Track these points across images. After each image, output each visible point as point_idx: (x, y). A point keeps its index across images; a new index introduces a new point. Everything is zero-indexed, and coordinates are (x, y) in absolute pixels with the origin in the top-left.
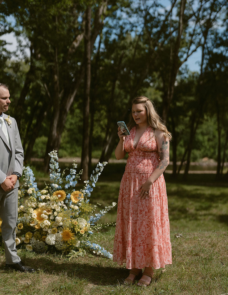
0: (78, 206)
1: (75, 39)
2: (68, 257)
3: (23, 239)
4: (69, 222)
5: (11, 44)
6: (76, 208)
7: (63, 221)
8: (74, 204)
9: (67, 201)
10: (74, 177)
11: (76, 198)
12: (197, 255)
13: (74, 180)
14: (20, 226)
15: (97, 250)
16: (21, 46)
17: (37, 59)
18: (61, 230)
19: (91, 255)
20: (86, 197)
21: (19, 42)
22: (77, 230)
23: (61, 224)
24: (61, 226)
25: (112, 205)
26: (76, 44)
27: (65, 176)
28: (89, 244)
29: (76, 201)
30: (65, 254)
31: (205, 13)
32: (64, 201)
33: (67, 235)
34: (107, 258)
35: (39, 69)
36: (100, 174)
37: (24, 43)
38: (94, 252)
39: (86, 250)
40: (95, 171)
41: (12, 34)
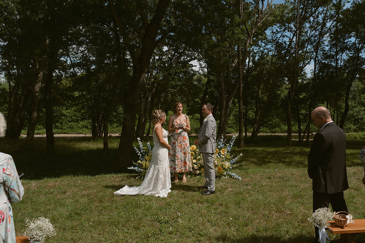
0: (224, 156)
1: (233, 62)
2: (221, 179)
3: (200, 171)
4: (220, 163)
5: (196, 66)
6: (223, 156)
7: (217, 163)
8: (222, 155)
9: (220, 154)
10: (222, 142)
11: (223, 152)
12: (283, 178)
13: (222, 144)
14: (198, 165)
15: (234, 176)
16: (202, 68)
17: (211, 75)
18: (217, 167)
19: (231, 178)
20: (228, 152)
21: (200, 65)
22: (224, 167)
23: (217, 164)
24: (217, 165)
25: (240, 155)
26: (234, 65)
27: (218, 142)
28: (230, 173)
29: (223, 154)
30: (219, 178)
31: (316, 38)
32: (218, 154)
33: (220, 169)
34: (239, 179)
35: (213, 81)
36: (234, 140)
37: (203, 65)
38: (233, 177)
39: (229, 176)
40: (232, 139)
41: (196, 60)
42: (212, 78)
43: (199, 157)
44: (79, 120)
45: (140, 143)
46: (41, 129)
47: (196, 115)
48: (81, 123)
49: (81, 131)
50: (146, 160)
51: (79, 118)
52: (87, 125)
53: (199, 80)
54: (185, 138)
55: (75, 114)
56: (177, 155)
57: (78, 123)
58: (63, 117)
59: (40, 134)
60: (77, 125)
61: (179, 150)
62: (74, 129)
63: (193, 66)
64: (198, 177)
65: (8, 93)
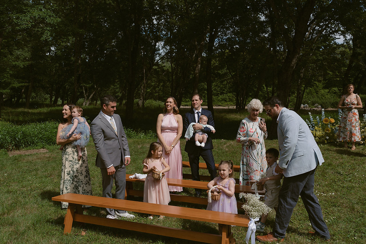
5: (339, 39)
16: (347, 40)
21: (345, 37)
35: (360, 54)
37: (348, 38)
42: (358, 50)
43: (363, 130)
44: (219, 94)
45: (311, 117)
46: (189, 101)
47: (334, 89)
48: (221, 97)
49: (220, 104)
50: (316, 130)
51: (219, 92)
52: (226, 98)
53: (343, 54)
54: (356, 115)
55: (215, 88)
56: (347, 127)
57: (218, 96)
58: (206, 91)
59: (188, 106)
60: (217, 98)
61: (349, 124)
62: (215, 102)
63: (336, 39)
64: (362, 146)
65: (170, 73)
